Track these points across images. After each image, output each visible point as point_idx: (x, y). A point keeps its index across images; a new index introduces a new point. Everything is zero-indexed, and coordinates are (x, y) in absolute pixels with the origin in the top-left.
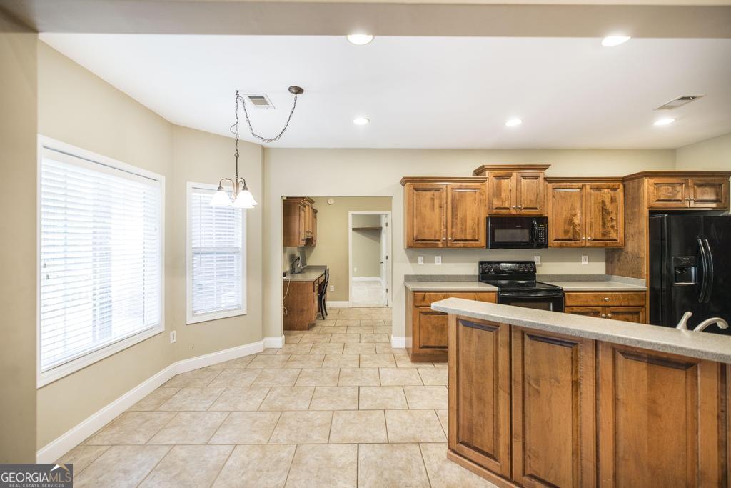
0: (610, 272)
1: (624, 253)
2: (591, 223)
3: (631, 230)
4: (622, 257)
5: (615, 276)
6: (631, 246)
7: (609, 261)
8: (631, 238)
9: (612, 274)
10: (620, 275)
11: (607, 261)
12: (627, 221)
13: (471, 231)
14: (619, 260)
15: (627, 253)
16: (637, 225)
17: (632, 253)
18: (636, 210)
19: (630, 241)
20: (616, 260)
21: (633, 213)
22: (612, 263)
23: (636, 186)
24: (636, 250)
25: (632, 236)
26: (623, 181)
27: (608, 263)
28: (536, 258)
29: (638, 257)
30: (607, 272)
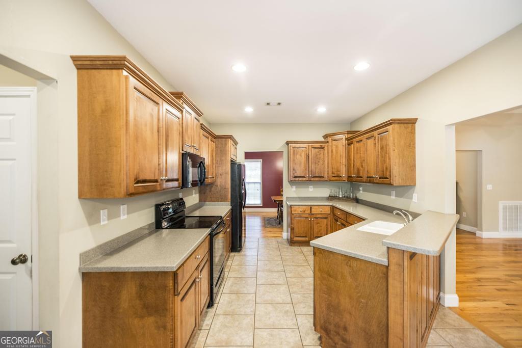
0: (202, 200)
1: (214, 186)
4: (213, 189)
5: (207, 203)
6: (219, 182)
9: (205, 201)
10: (211, 201)
14: (210, 191)
15: (217, 186)
16: (224, 168)
17: (220, 186)
18: (223, 158)
19: (219, 178)
20: (208, 191)
21: (221, 160)
22: (204, 193)
23: (224, 143)
24: (223, 184)
25: (221, 175)
26: (215, 138)
27: (201, 194)
28: (180, 196)
29: (225, 188)
30: (200, 200)
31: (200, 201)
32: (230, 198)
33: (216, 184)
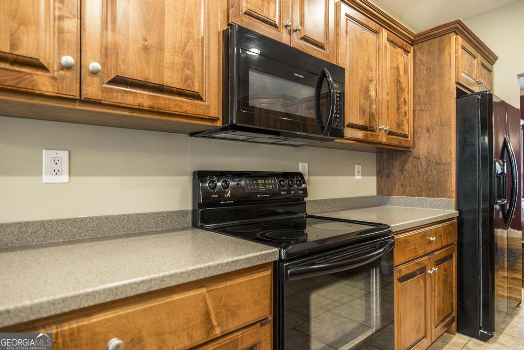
0: (384, 191)
1: (411, 158)
2: (388, 101)
3: (426, 121)
4: (408, 166)
5: (394, 198)
6: (423, 147)
7: (383, 174)
8: (426, 135)
9: (390, 194)
11: (379, 174)
12: (418, 108)
13: (179, 59)
14: (402, 171)
15: (418, 158)
16: (437, 112)
18: (436, 87)
19: (422, 139)
20: (396, 171)
21: (429, 93)
22: (388, 176)
23: (436, 48)
24: (435, 152)
25: (428, 130)
26: (413, 43)
27: (381, 177)
28: (302, 167)
29: (439, 164)
30: (380, 191)
31: (378, 194)
32: (454, 188)
33: (415, 152)
